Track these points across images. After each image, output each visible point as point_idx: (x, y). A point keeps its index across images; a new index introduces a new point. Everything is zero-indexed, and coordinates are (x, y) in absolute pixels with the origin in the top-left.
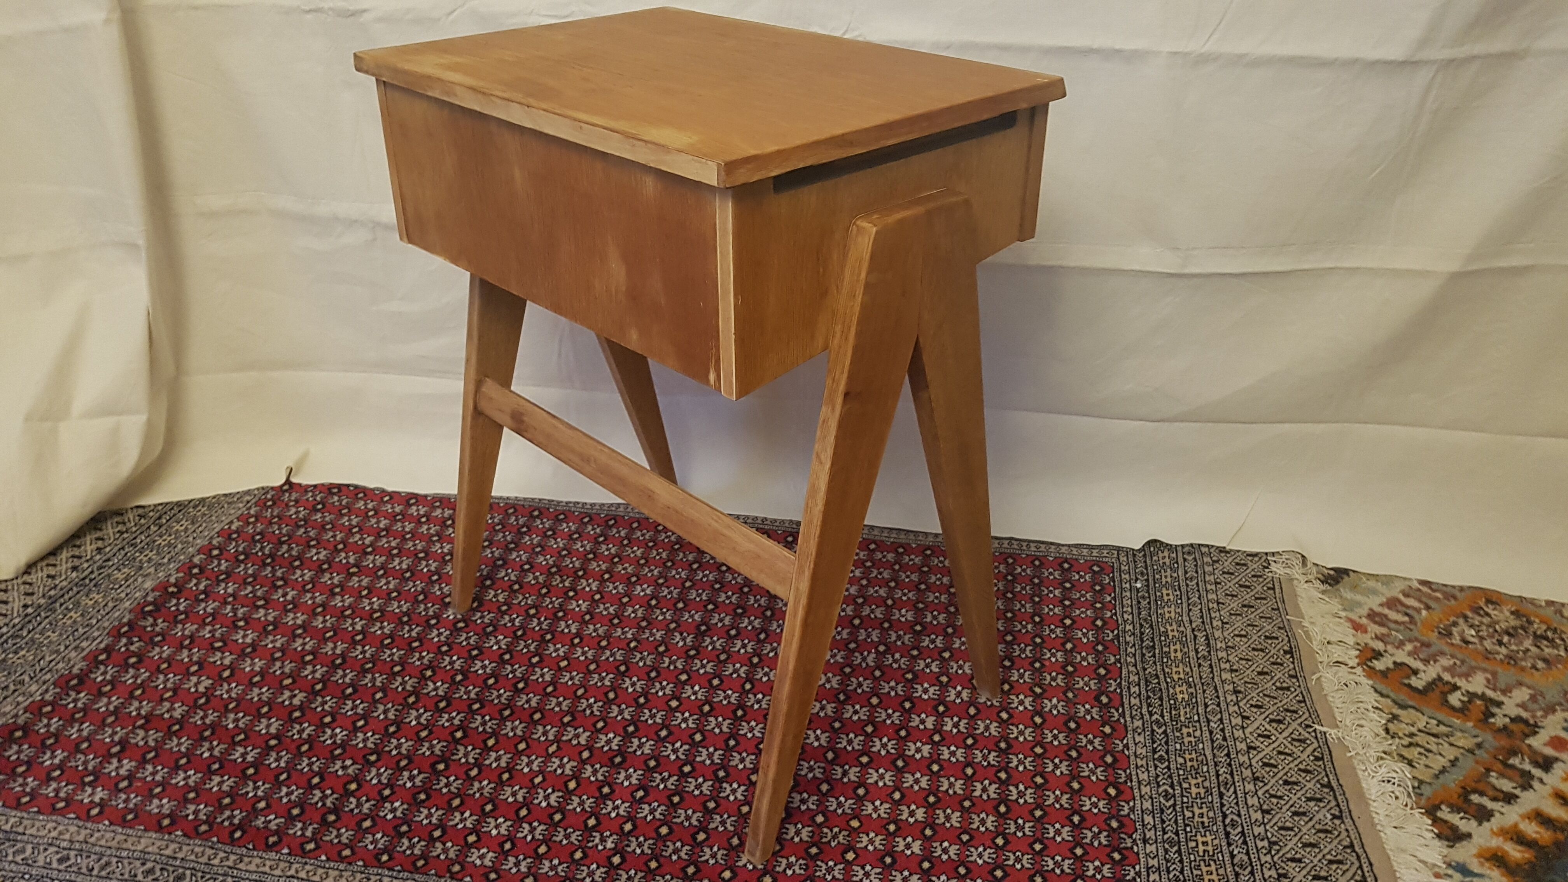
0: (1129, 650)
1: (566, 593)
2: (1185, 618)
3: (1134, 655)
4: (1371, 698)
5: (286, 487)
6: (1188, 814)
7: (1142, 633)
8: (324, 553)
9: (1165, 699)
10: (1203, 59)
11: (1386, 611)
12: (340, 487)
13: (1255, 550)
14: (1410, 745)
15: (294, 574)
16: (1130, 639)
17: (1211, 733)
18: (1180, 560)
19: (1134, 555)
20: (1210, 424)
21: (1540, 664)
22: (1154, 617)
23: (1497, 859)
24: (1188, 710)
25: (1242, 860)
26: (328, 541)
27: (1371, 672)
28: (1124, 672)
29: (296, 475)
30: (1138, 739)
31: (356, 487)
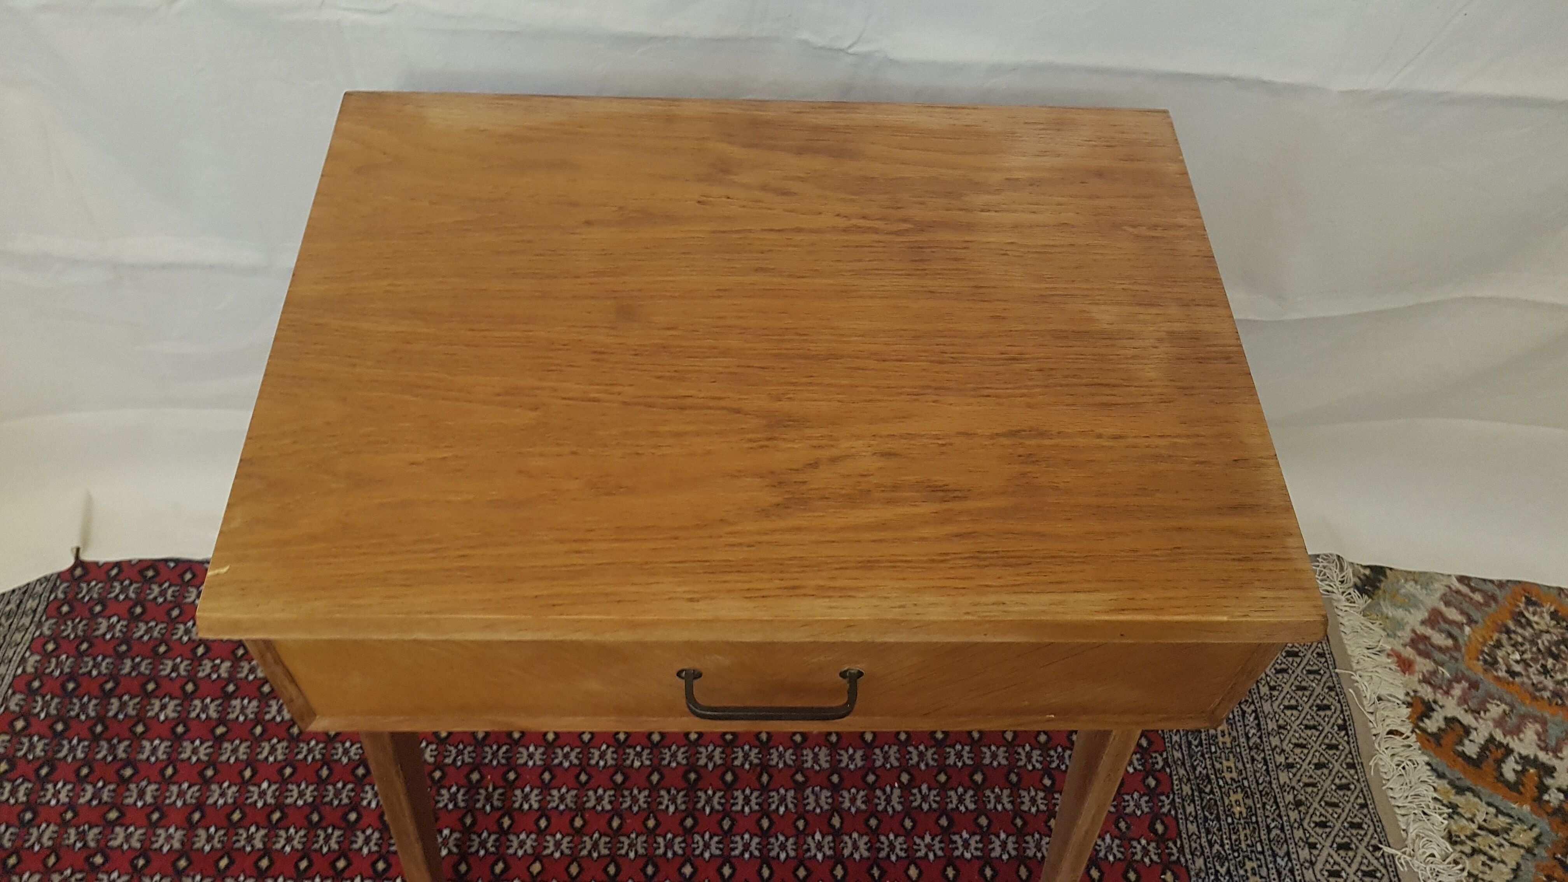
5: (78, 572)
8: (173, 703)
9: (1222, 817)
11: (1428, 631)
12: (154, 564)
14: (1473, 851)
15: (142, 750)
24: (1248, 832)
26: (170, 678)
27: (1425, 740)
28: (1175, 780)
29: (87, 545)
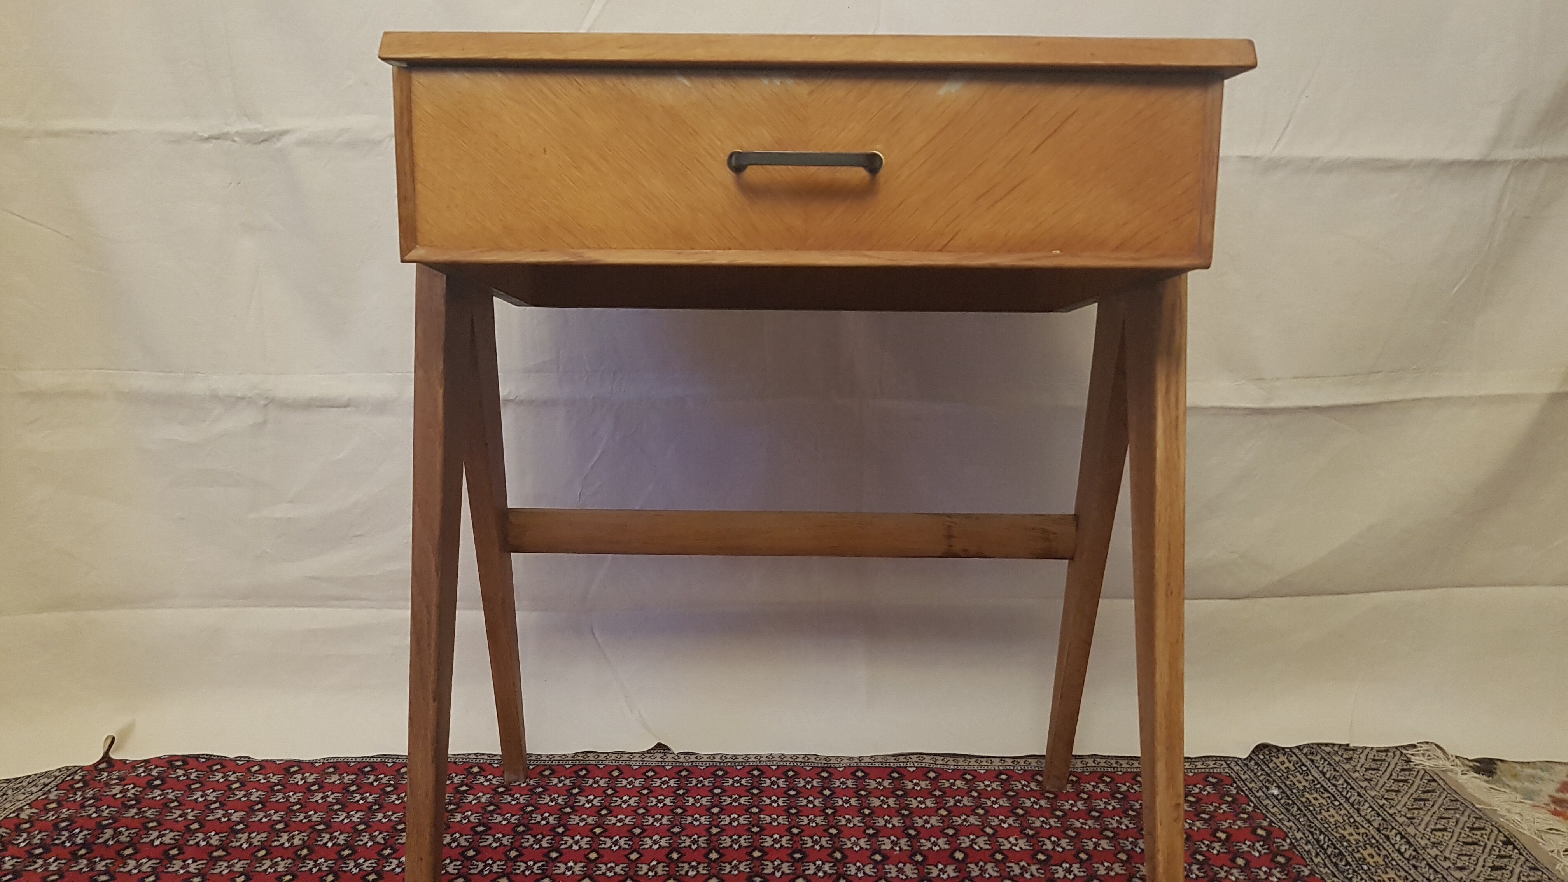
0: (1316, 859)
1: (547, 855)
2: (1359, 820)
3: (1326, 865)
5: (103, 766)
7: (1318, 841)
10: (1273, 165)
12: (185, 759)
13: (1383, 745)
15: (125, 864)
16: (1308, 848)
18: (1307, 762)
19: (1248, 764)
20: (1301, 598)
22: (1317, 823)
26: (175, 821)
29: (116, 750)
31: (209, 758)
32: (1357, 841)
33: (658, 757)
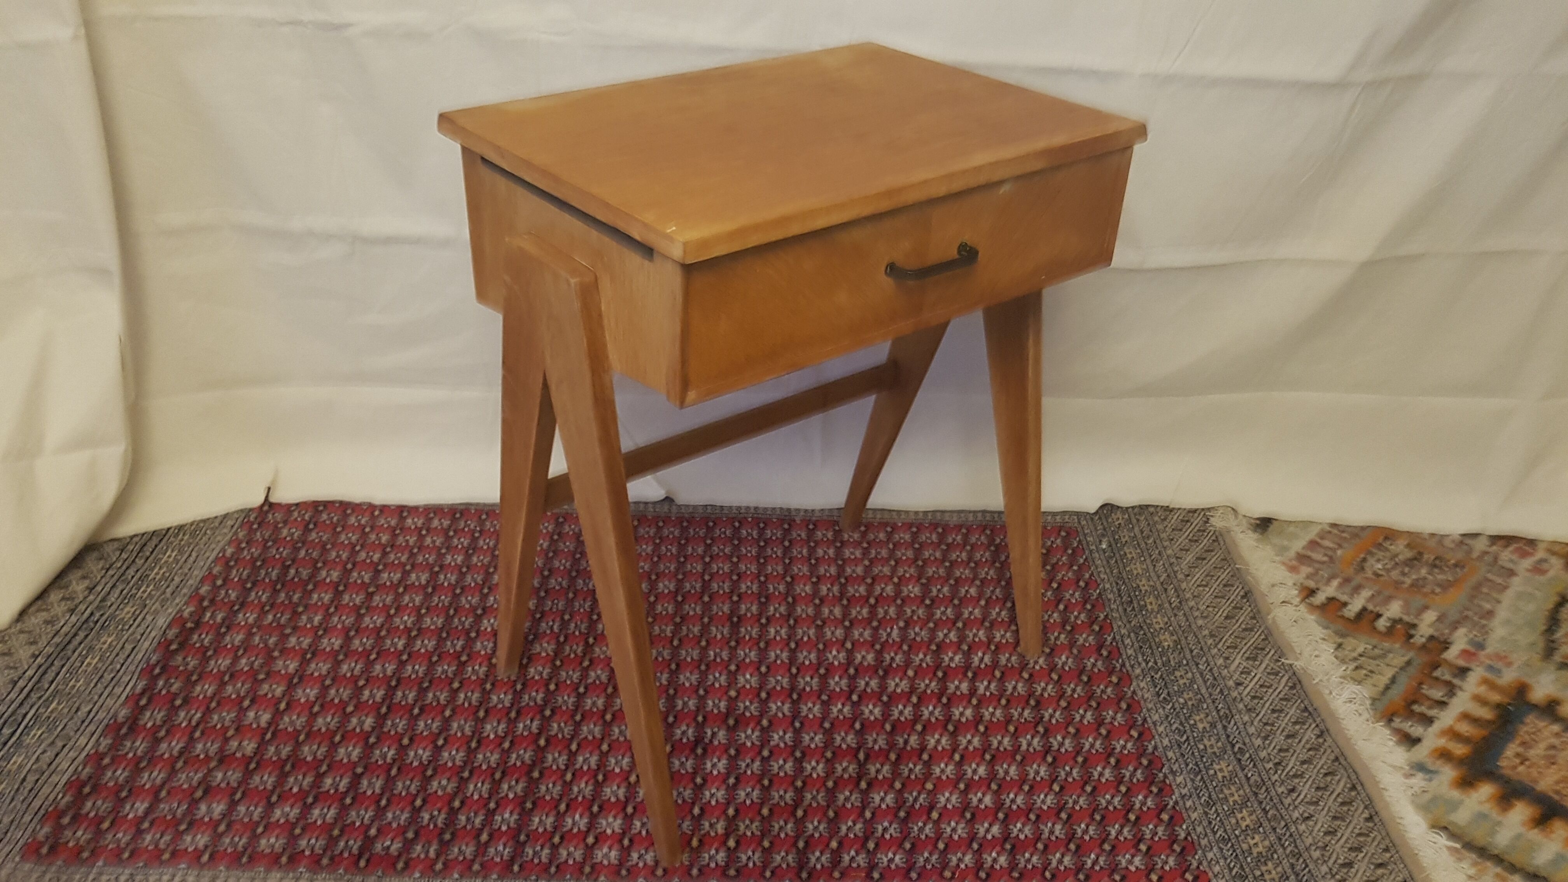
0: (1112, 606)
2: (1152, 574)
3: (1118, 610)
4: (1319, 632)
5: (266, 508)
6: (1202, 747)
7: (1119, 590)
8: (335, 574)
9: (1154, 647)
11: (1309, 553)
13: (1193, 506)
14: (1357, 668)
16: (1111, 596)
17: (1201, 674)
18: (1134, 521)
19: (1092, 519)
21: (1438, 590)
22: (1124, 574)
23: (1444, 755)
24: (1175, 655)
25: (1256, 781)
26: (334, 561)
27: (1313, 608)
28: (1115, 626)
29: (274, 494)
30: (1142, 685)
32: (1146, 591)
33: (666, 508)
